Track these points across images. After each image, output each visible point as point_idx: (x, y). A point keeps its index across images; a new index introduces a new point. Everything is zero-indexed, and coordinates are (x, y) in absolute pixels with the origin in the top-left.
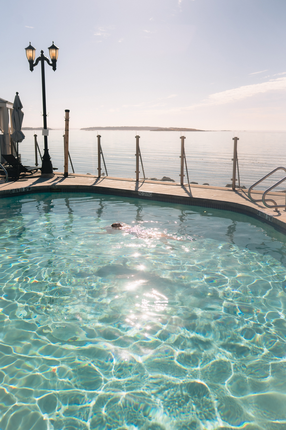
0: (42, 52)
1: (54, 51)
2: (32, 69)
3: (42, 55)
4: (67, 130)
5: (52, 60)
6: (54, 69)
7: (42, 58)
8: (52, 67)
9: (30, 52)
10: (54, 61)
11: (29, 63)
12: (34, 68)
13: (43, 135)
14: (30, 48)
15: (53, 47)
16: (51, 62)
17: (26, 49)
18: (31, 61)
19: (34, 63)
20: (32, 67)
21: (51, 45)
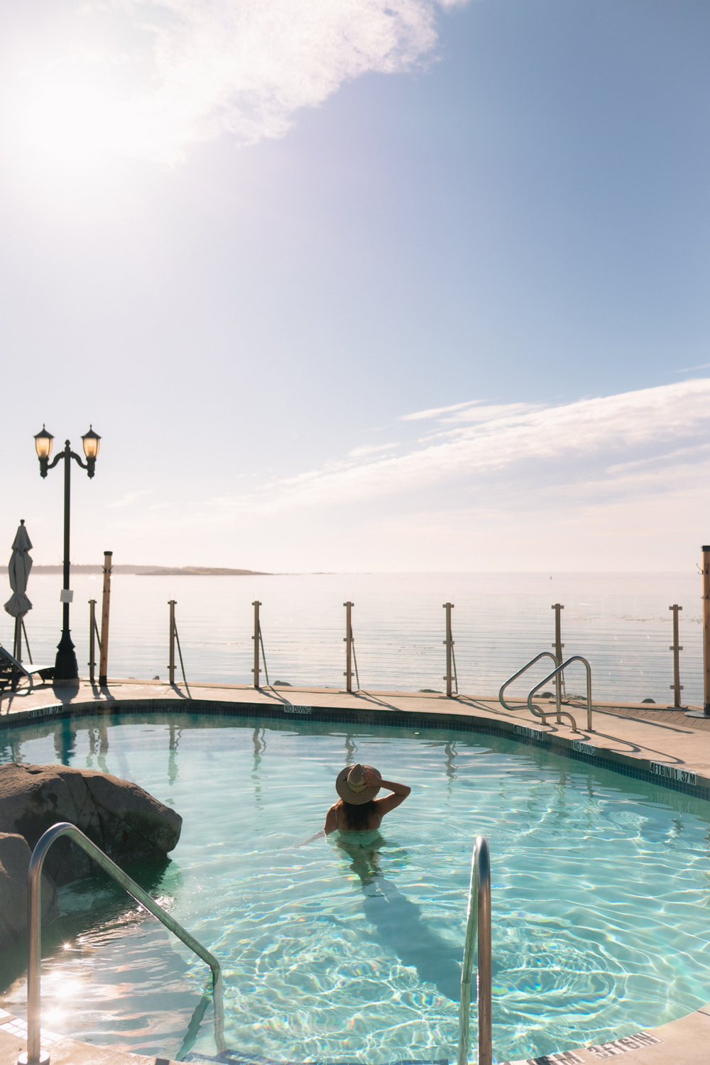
0: (68, 443)
1: (91, 443)
2: (44, 474)
3: (68, 448)
4: (107, 591)
5: (88, 459)
6: (91, 474)
7: (68, 454)
8: (86, 471)
9: (44, 442)
10: (92, 459)
11: (39, 463)
12: (49, 471)
13: (61, 600)
14: (44, 434)
15: (91, 435)
16: (85, 463)
17: (37, 437)
18: (43, 460)
19: (50, 462)
20: (45, 467)
21: (87, 431)
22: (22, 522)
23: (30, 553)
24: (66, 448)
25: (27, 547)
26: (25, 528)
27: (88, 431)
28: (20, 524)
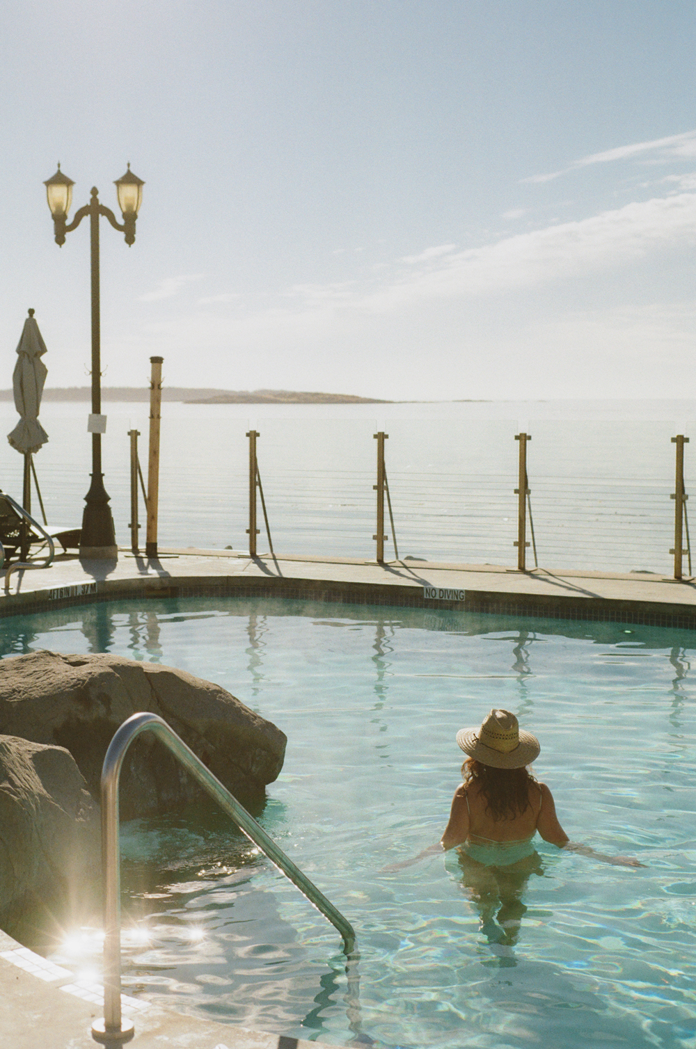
0: (94, 191)
1: (129, 191)
2: (60, 240)
3: (94, 200)
4: (156, 416)
5: (125, 216)
6: (130, 239)
7: (95, 210)
8: (122, 235)
9: (59, 192)
10: (131, 217)
11: (52, 222)
12: (68, 235)
13: (89, 430)
14: (59, 179)
15: (130, 179)
16: (121, 221)
17: (48, 183)
18: (59, 218)
19: (68, 222)
20: (61, 229)
22: (31, 312)
23: (44, 359)
24: (92, 200)
25: (38, 349)
26: (35, 320)
27: (124, 172)
28: (27, 316)
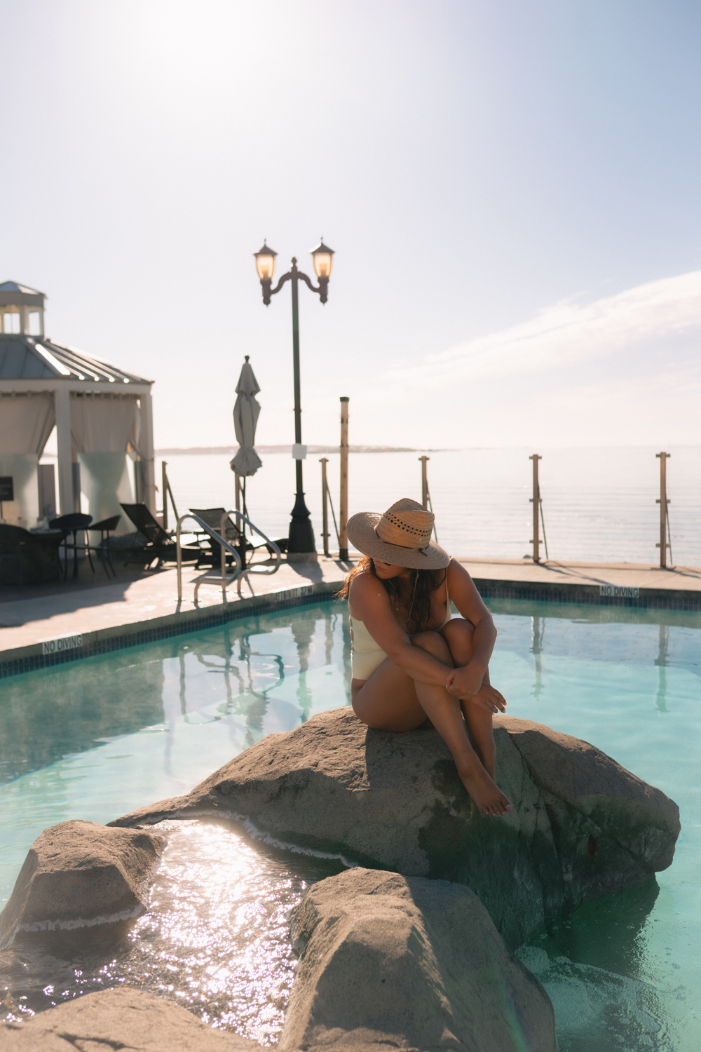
0: (294, 261)
1: (323, 259)
2: (267, 301)
3: (294, 268)
4: (345, 445)
5: (319, 280)
6: (324, 299)
7: (295, 275)
8: (318, 296)
9: (266, 261)
10: (324, 281)
11: (260, 287)
12: (273, 297)
13: (293, 457)
14: (266, 251)
15: (324, 250)
16: (316, 285)
17: (257, 255)
18: (266, 283)
19: (273, 287)
20: (268, 292)
22: (247, 358)
23: (258, 397)
24: (292, 268)
25: (254, 388)
26: (250, 366)
27: (319, 245)
28: (244, 361)
